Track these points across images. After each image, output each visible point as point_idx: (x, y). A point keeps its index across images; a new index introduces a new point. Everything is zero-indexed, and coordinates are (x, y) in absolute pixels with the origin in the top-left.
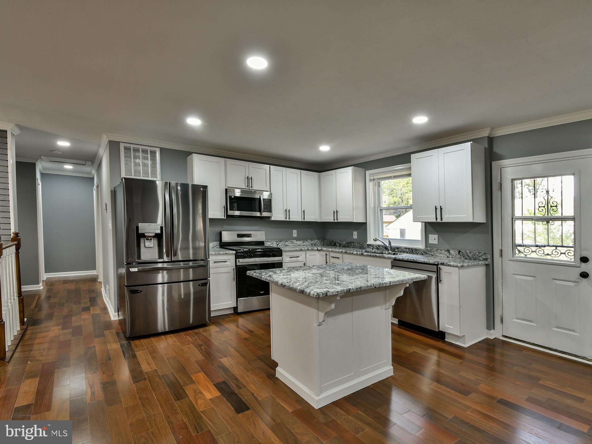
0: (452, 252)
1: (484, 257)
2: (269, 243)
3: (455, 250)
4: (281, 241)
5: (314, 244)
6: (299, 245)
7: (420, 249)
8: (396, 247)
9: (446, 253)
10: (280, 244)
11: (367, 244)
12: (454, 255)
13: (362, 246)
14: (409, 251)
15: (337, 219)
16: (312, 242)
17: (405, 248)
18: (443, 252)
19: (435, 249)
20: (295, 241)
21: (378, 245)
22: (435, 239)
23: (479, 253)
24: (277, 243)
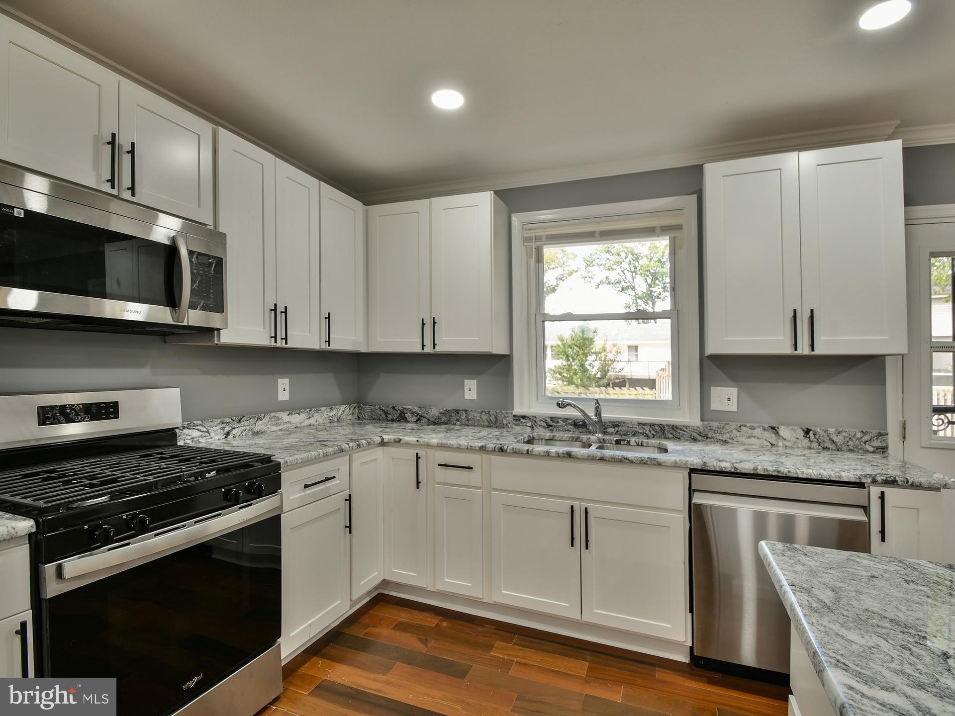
0: (784, 432)
1: (876, 443)
2: (195, 433)
3: (796, 427)
4: (240, 421)
5: (336, 420)
6: (297, 427)
7: (687, 427)
8: (610, 422)
9: (767, 435)
10: (234, 432)
11: (515, 416)
12: (789, 441)
13: (496, 422)
14: (653, 432)
15: (434, 345)
16: (331, 414)
17: (639, 424)
18: (758, 432)
19: (734, 425)
20: (284, 416)
21: (551, 418)
22: (729, 399)
23: (864, 433)
24: (227, 429)
